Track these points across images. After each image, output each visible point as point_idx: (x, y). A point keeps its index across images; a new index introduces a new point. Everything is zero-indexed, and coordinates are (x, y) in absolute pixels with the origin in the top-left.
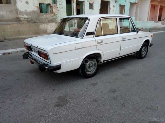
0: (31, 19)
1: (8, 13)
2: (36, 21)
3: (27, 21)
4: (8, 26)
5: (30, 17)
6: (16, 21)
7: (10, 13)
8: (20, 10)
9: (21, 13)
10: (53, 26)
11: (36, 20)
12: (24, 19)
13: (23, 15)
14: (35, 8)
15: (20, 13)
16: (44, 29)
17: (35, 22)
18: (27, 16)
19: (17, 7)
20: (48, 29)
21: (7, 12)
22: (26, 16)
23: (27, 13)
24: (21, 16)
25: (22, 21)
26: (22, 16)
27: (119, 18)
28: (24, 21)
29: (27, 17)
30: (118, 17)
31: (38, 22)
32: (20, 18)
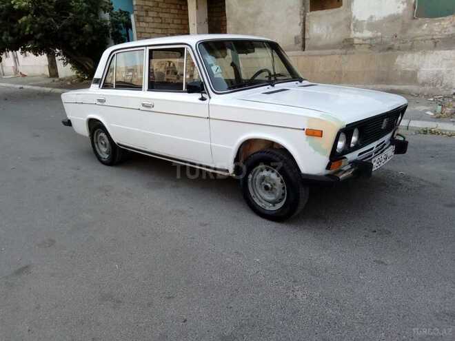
0: (379, 40)
1: (331, 29)
2: (393, 45)
3: (368, 46)
4: (321, 59)
5: (379, 34)
6: (343, 48)
7: (334, 28)
8: (357, 17)
9: (358, 25)
10: (444, 59)
11: (392, 43)
12: (361, 41)
13: (361, 31)
14: (399, 7)
15: (355, 26)
16: (408, 69)
17: (390, 49)
18: (371, 33)
19: (352, 13)
20: (422, 69)
21: (328, 28)
22: (367, 34)
23: (372, 25)
24: (356, 35)
25: (357, 46)
26: (358, 34)
27: (148, 48)
28: (363, 46)
29: (371, 36)
30: (146, 46)
31: (399, 49)
32: (353, 39)
